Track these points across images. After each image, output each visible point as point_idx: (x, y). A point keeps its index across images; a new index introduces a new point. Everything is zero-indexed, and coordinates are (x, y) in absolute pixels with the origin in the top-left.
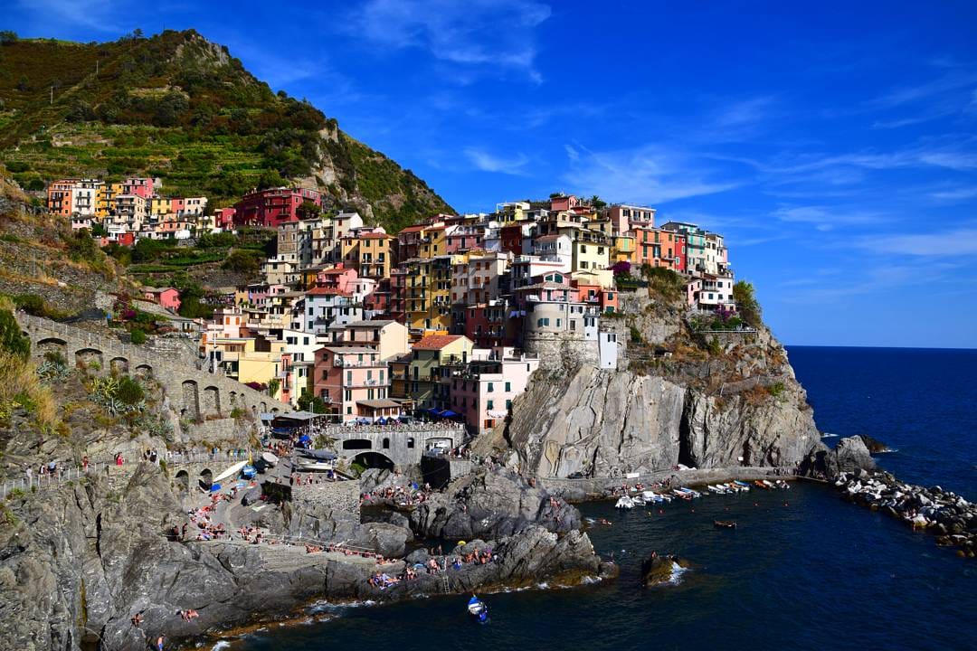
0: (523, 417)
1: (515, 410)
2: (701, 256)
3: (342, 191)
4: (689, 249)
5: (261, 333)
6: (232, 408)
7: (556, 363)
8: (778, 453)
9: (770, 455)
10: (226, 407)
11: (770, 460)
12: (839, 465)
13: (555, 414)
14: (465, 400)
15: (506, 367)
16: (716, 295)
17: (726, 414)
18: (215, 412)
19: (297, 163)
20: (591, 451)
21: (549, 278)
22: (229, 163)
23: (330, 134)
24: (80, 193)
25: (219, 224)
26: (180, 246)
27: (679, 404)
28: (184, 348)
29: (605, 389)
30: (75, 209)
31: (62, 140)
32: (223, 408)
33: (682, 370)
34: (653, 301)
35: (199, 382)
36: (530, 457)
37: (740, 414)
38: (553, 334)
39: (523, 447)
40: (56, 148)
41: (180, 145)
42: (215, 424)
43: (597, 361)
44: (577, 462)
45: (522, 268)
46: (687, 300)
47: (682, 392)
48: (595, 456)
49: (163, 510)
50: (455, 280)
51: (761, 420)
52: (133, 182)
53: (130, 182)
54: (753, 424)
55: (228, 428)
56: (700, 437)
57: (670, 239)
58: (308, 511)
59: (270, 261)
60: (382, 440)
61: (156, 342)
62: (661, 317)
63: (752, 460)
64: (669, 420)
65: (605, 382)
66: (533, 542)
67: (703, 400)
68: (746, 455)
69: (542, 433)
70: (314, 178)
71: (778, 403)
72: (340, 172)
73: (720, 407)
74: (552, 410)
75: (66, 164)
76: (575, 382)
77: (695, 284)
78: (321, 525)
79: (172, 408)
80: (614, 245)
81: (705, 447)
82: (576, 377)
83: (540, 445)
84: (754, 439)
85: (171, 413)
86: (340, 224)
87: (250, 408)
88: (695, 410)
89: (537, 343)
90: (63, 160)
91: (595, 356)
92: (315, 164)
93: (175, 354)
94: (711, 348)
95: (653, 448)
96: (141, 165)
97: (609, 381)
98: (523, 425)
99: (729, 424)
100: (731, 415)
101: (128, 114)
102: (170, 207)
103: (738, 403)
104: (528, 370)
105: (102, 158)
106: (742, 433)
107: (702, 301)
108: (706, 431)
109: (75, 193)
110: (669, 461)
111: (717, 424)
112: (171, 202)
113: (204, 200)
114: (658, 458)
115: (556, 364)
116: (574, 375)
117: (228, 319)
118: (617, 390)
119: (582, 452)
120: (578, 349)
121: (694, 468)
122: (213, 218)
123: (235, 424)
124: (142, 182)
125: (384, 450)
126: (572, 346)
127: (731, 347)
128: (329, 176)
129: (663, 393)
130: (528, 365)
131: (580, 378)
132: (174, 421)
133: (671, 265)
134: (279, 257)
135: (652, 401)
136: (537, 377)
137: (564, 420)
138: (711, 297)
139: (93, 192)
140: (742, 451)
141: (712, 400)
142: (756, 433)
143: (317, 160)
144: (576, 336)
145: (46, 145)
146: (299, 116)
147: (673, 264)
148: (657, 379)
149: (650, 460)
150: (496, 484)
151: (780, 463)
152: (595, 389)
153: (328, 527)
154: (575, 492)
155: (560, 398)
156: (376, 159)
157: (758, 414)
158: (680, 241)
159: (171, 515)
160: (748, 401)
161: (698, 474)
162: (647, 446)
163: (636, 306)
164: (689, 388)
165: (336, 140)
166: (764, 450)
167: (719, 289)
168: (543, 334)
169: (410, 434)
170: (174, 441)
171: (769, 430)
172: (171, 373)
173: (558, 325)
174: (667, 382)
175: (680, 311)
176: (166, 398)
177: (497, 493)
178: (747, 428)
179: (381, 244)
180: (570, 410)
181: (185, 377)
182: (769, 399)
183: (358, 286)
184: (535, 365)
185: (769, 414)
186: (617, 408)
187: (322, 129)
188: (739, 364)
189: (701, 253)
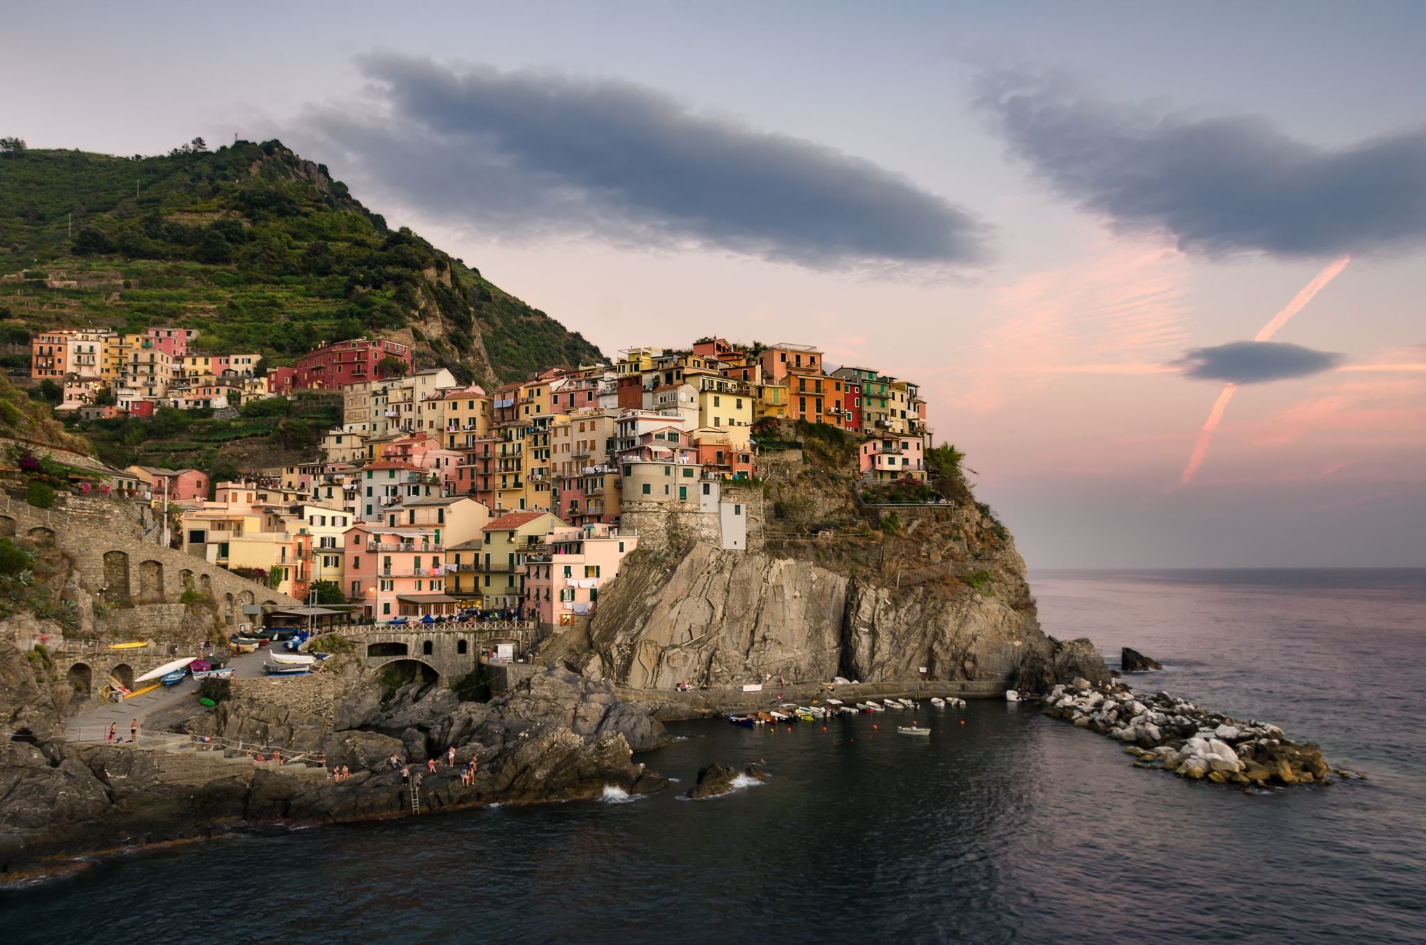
0: (611, 610)
1: (601, 600)
2: (882, 410)
3: (453, 349)
4: (865, 401)
5: (277, 512)
6: (183, 591)
7: (660, 541)
8: (974, 661)
9: (963, 665)
10: (173, 587)
11: (964, 671)
12: (1056, 677)
13: (654, 607)
14: (538, 590)
15: (588, 546)
16: (898, 460)
17: (903, 611)
18: (156, 595)
19: (386, 310)
20: (705, 655)
21: (660, 436)
22: (297, 311)
23: (439, 275)
24: (79, 347)
25: (273, 389)
26: (216, 417)
27: (838, 598)
28: (116, 511)
29: (727, 575)
30: (70, 369)
31: (63, 279)
32: (168, 590)
33: (844, 554)
34: (809, 467)
35: (130, 554)
36: (618, 661)
37: (922, 610)
38: (655, 505)
39: (608, 648)
40: (53, 289)
41: (233, 289)
42: (151, 610)
43: (717, 539)
44: (685, 669)
45: (629, 424)
46: (859, 466)
47: (842, 583)
48: (711, 662)
49: (14, 702)
50: (555, 446)
51: (951, 618)
52: (157, 334)
53: (152, 333)
54: (940, 623)
55: (175, 614)
56: (865, 641)
57: (838, 388)
58: (254, 712)
59: (331, 432)
60: (422, 643)
61: (70, 501)
62: (819, 486)
63: (938, 670)
64: (824, 618)
65: (729, 566)
66: (546, 745)
67: (871, 593)
68: (930, 664)
69: (635, 631)
70: (410, 330)
71: (978, 597)
72: (450, 325)
73: (896, 603)
74: (650, 602)
75: (66, 311)
76: (684, 565)
77: (870, 445)
78: (270, 731)
79: (83, 585)
80: (760, 396)
81: (872, 654)
82: (687, 560)
83: (630, 646)
84: (941, 642)
85: (81, 592)
86: (424, 382)
87: (218, 595)
88: (859, 606)
89: (635, 516)
90: (62, 306)
91: (714, 534)
92: (413, 312)
93: (101, 519)
94: (888, 526)
95: (799, 654)
96: (173, 314)
97: (735, 565)
98: (609, 620)
99: (907, 623)
100: (909, 612)
101: (162, 245)
102: (209, 368)
103: (920, 596)
104: (621, 550)
105: (118, 303)
106: (925, 635)
107: (878, 467)
108: (874, 633)
109: (71, 346)
110: (821, 672)
111: (890, 624)
112: (210, 360)
113: (256, 358)
114: (804, 665)
115: (660, 544)
116: (684, 556)
117: (235, 495)
118: (745, 577)
119: (692, 656)
120: (692, 523)
121: (856, 682)
122: (264, 380)
123: (186, 611)
124: (169, 333)
125: (424, 657)
126: (682, 519)
127: (915, 524)
128: (434, 330)
129: (813, 582)
130: (621, 544)
131: (692, 561)
132: (85, 602)
133: (839, 422)
134: (346, 428)
135: (797, 594)
136: (632, 561)
137: (666, 614)
138: (892, 461)
139: (98, 347)
140: (925, 659)
141: (884, 593)
142: (944, 635)
143: (416, 307)
144: (688, 507)
145: (38, 285)
146: (397, 251)
147: (842, 420)
148: (805, 564)
149: (792, 670)
150: (546, 687)
151: (977, 676)
152: (714, 575)
153: (281, 733)
154: (676, 708)
155: (663, 585)
156: (533, 319)
157: (947, 611)
158: (852, 391)
159: (27, 708)
160: (933, 595)
161: (861, 690)
162: (787, 651)
163: (784, 473)
164: (853, 577)
165: (449, 284)
166: (954, 658)
167: (903, 451)
168: (644, 505)
169: (461, 636)
170: (79, 628)
171: (961, 632)
172: (86, 540)
173: (667, 492)
174: (820, 569)
175: (847, 479)
176: (75, 572)
177: (545, 699)
178: (931, 629)
179: (471, 406)
180: (676, 601)
181: (109, 546)
182: (966, 591)
183: (438, 460)
184: (631, 544)
185: (964, 609)
186: (745, 599)
187: (428, 268)
188: (925, 547)
189: (883, 406)
